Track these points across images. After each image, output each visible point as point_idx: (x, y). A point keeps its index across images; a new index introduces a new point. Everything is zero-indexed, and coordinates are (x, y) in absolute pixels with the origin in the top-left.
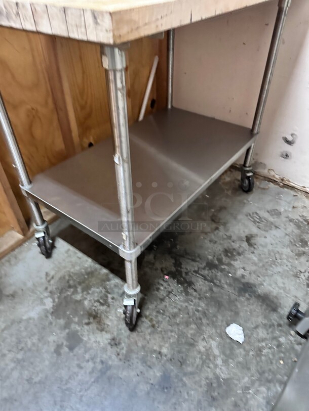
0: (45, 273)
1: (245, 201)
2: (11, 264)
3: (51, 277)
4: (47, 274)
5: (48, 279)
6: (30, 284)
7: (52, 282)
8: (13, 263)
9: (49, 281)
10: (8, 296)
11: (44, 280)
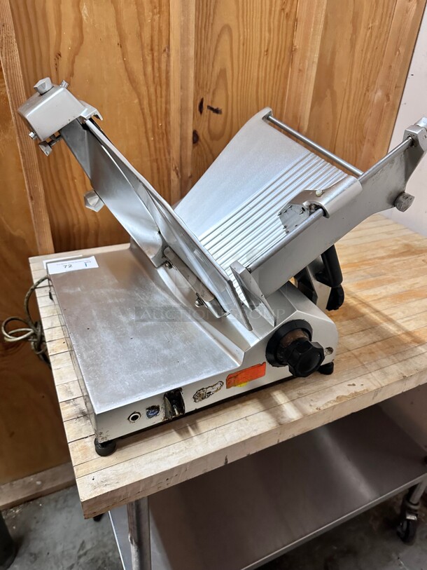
0: (81, 542)
1: (394, 555)
2: (56, 506)
3: (85, 551)
4: (83, 545)
5: (81, 552)
6: (59, 549)
7: (82, 560)
8: (59, 506)
9: (80, 557)
10: (31, 554)
11: (75, 552)
